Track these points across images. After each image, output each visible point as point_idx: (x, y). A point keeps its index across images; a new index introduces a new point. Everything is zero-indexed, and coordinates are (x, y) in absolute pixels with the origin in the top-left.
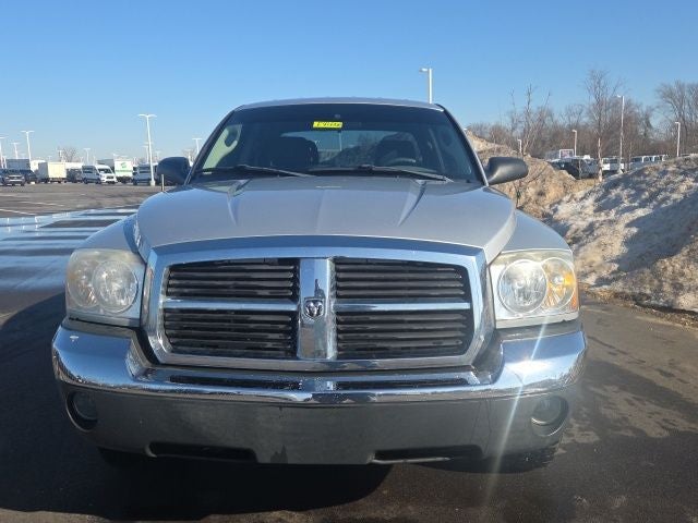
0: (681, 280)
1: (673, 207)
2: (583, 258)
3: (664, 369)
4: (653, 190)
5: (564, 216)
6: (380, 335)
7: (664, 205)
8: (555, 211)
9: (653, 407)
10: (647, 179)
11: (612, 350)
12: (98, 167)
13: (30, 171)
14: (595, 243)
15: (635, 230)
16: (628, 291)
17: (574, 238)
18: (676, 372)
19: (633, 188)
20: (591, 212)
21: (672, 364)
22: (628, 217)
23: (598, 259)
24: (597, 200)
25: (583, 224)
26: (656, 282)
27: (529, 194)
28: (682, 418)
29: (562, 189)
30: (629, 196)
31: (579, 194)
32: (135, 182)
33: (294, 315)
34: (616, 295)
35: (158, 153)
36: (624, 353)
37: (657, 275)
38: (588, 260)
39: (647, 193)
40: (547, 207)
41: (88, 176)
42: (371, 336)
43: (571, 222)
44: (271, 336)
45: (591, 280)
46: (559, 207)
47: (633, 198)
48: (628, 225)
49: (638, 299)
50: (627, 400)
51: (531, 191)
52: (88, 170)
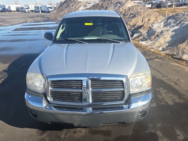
0: (184, 50)
1: (185, 26)
2: (159, 42)
3: (176, 82)
4: (180, 20)
5: (155, 28)
6: (102, 97)
7: (183, 26)
8: (153, 26)
9: (171, 95)
10: (179, 17)
11: (163, 75)
12: (25, 7)
13: (6, 9)
14: (163, 37)
15: (174, 33)
16: (170, 53)
17: (157, 35)
18: (178, 83)
19: (175, 20)
20: (162, 27)
21: (178, 80)
22: (172, 29)
23: (163, 42)
24: (164, 23)
25: (160, 31)
26: (178, 51)
27: (146, 20)
28: (178, 98)
29: (155, 18)
30: (173, 22)
31: (160, 21)
32: (36, 12)
33: (81, 93)
34: (167, 54)
35: (41, 2)
36: (166, 76)
37: (178, 49)
38: (160, 42)
39: (178, 21)
40: (150, 25)
41: (22, 10)
42: (100, 97)
43: (156, 30)
44: (76, 97)
45: (160, 49)
46: (154, 25)
47: (174, 23)
48: (172, 32)
49: (172, 56)
50: (164, 92)
51: (146, 19)
52: (22, 8)
